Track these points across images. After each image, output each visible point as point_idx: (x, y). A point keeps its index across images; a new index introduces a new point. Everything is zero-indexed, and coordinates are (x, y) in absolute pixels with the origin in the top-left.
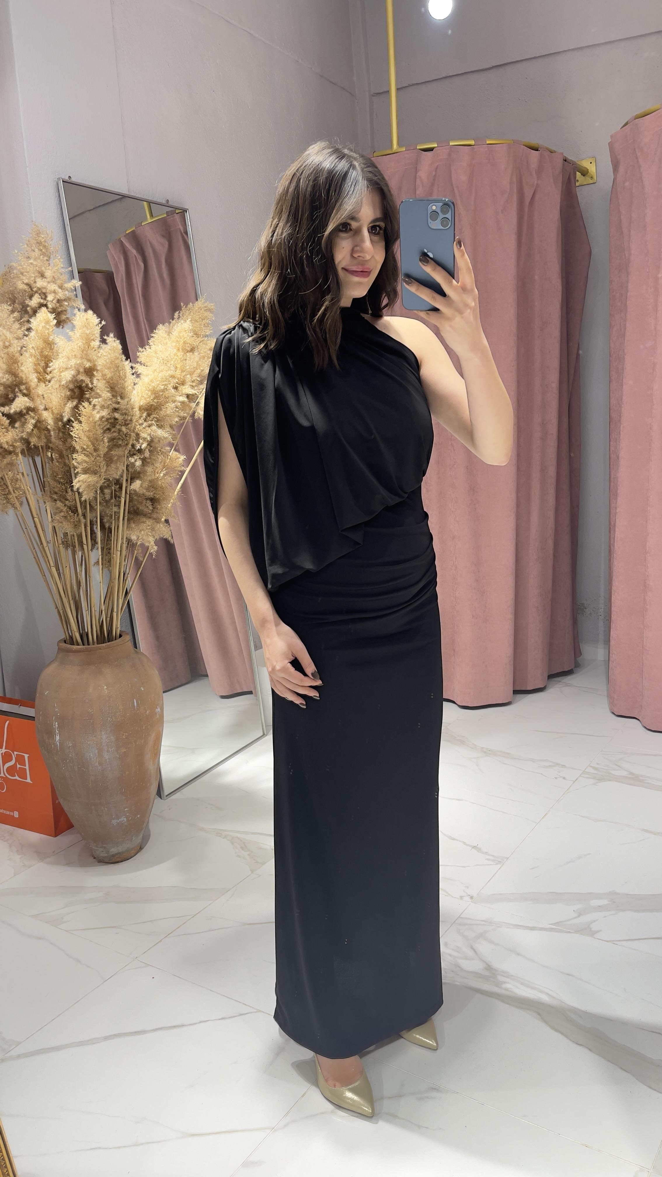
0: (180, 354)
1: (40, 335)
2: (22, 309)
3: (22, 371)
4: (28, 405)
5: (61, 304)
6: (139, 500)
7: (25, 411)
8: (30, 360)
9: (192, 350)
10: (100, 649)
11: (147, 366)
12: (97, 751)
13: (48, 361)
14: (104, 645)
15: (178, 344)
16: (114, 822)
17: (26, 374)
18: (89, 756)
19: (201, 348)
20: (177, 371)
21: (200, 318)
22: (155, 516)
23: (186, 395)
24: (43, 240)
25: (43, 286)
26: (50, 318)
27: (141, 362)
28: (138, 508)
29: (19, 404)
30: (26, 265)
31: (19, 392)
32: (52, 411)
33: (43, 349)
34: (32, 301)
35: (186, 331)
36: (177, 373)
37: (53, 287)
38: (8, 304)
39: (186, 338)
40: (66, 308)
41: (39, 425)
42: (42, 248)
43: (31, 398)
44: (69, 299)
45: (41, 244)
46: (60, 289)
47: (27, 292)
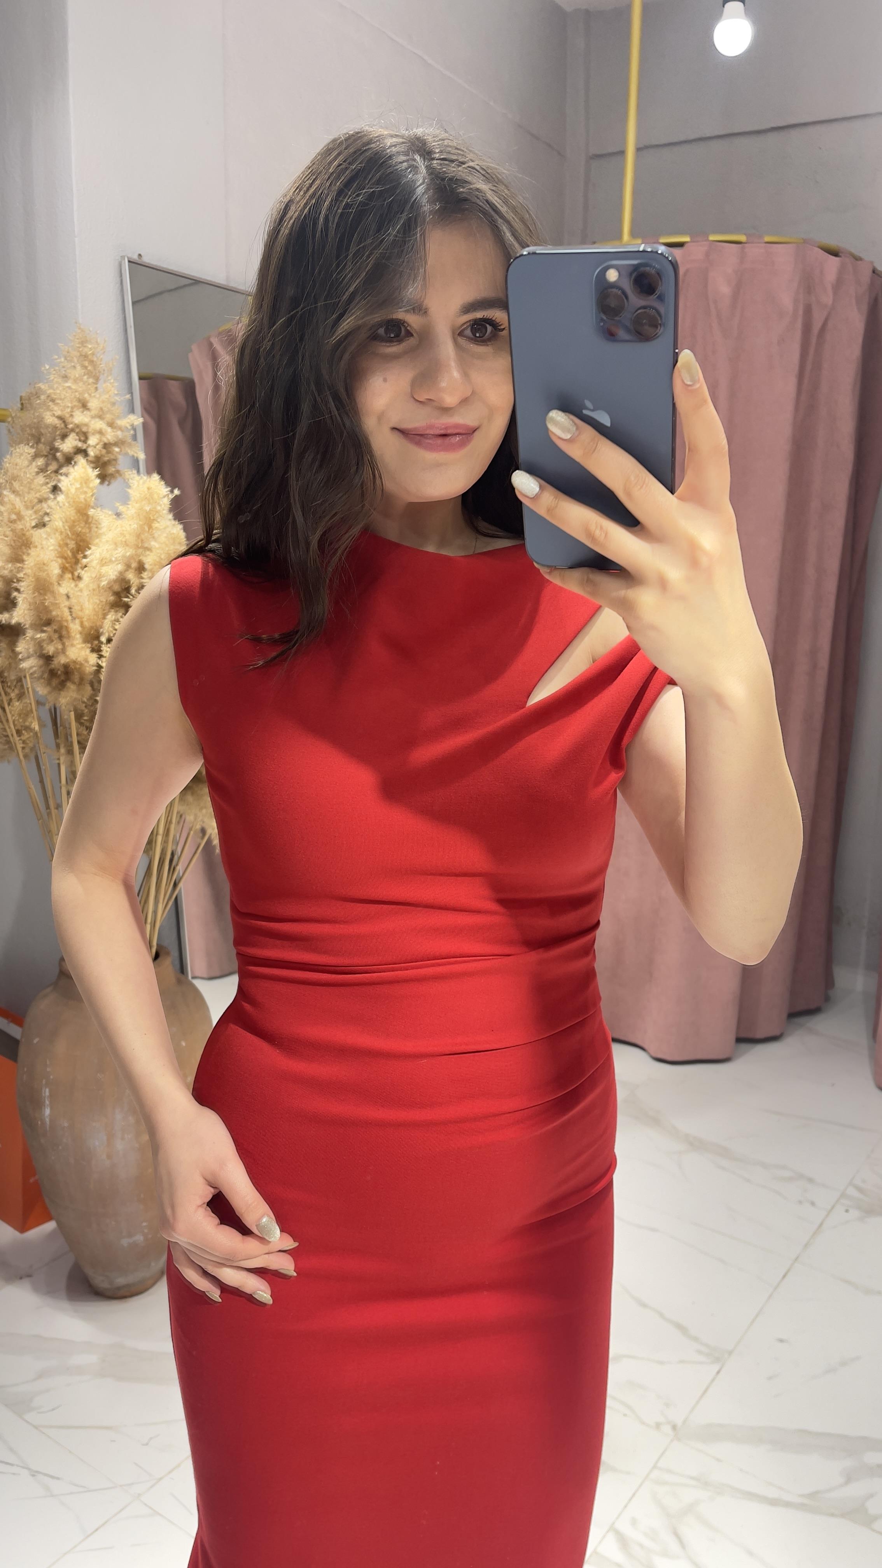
1: (72, 501)
2: (49, 453)
5: (110, 449)
8: (51, 541)
12: (105, 1138)
13: (80, 542)
16: (125, 1242)
18: (94, 1145)
24: (90, 352)
25: (84, 423)
26: (90, 476)
30: (61, 389)
33: (74, 521)
34: (64, 445)
37: (98, 424)
38: (30, 445)
40: (116, 456)
42: (87, 365)
44: (122, 442)
45: (86, 359)
46: (110, 428)
47: (59, 429)
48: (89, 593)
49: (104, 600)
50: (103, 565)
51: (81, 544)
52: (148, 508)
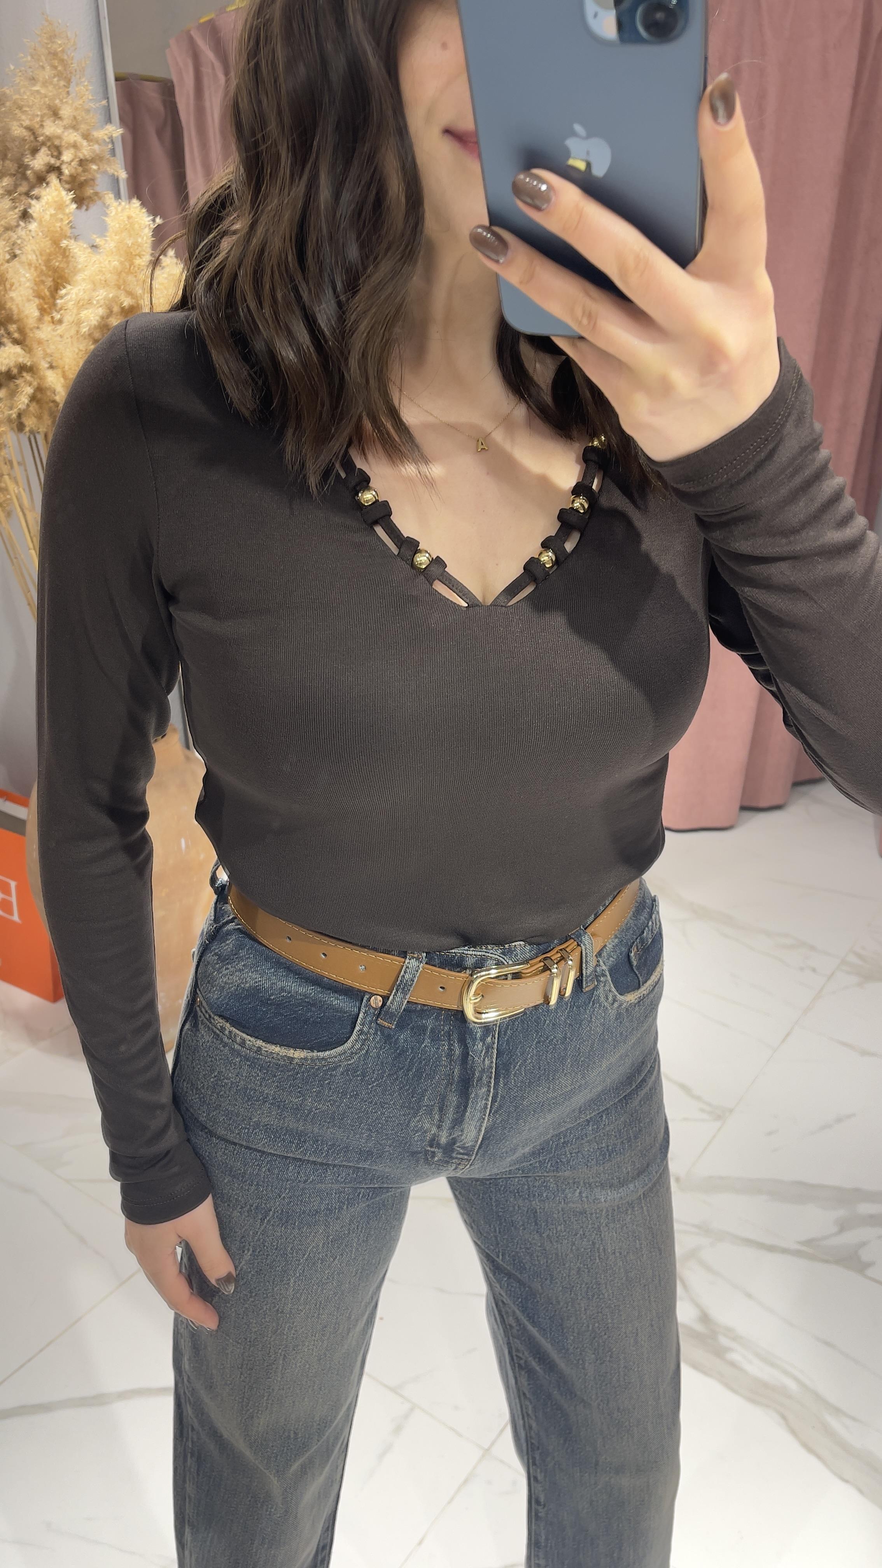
1: (46, 229)
2: (17, 171)
3: (12, 298)
4: (21, 360)
7: (15, 371)
8: (27, 275)
13: (58, 279)
17: (17, 305)
24: (60, 49)
26: (65, 199)
29: (5, 359)
30: (28, 93)
31: (6, 335)
32: (64, 372)
33: (50, 255)
34: (35, 161)
37: (72, 136)
41: (39, 396)
42: (56, 64)
43: (27, 346)
44: (100, 157)
45: (55, 56)
46: (85, 141)
47: (28, 143)
48: (70, 339)
50: (82, 308)
51: (59, 281)
52: (128, 241)
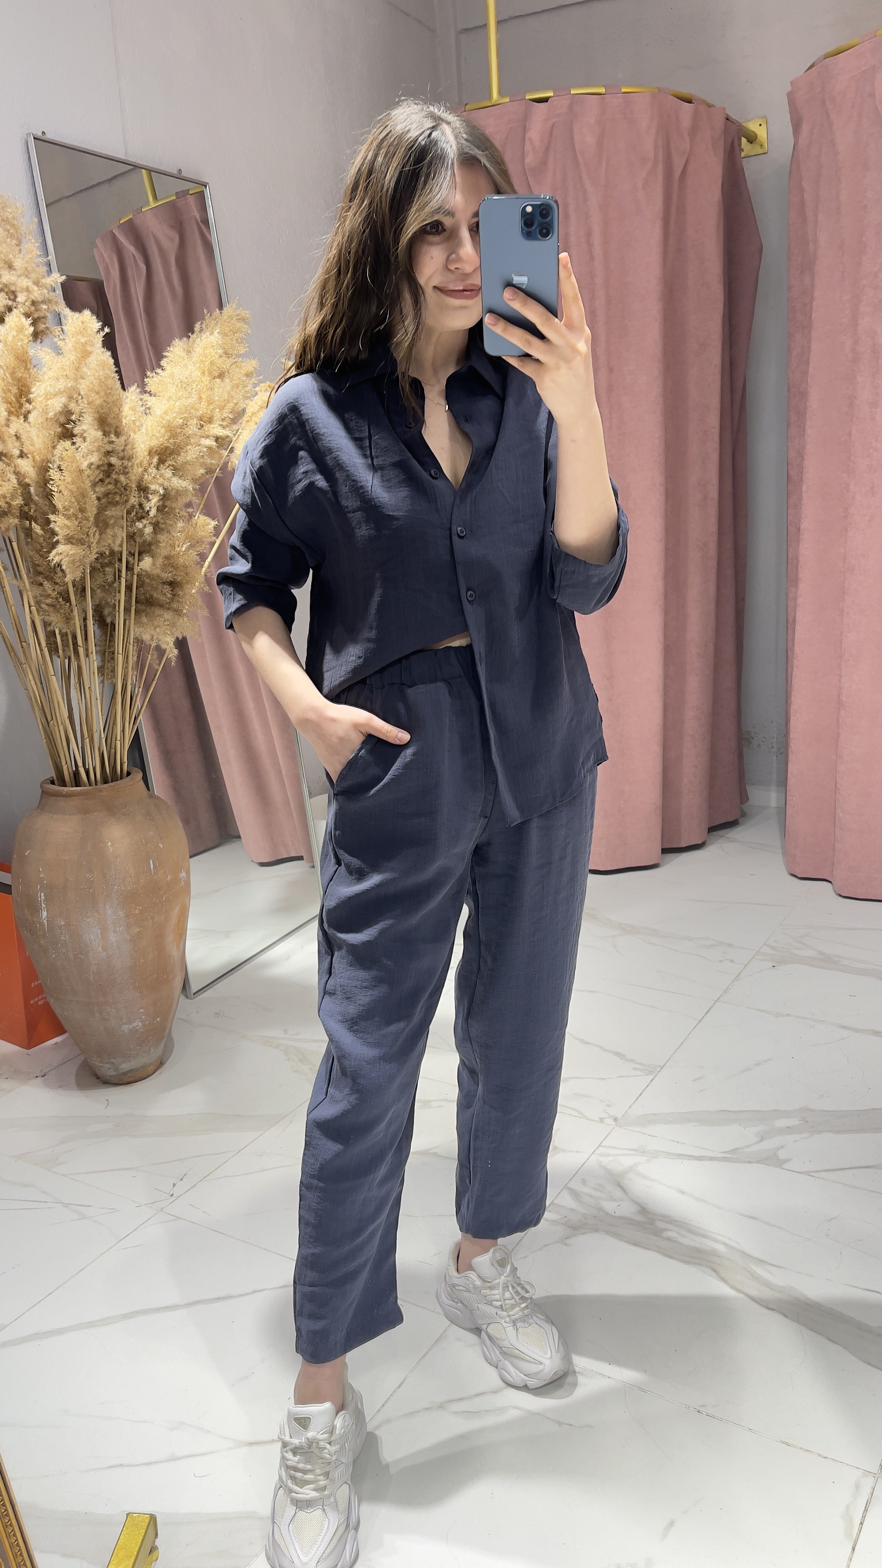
0: (206, 379)
5: (38, 307)
6: (152, 585)
9: (221, 376)
10: (101, 791)
11: (159, 396)
12: (99, 931)
13: (25, 387)
14: (106, 785)
15: (202, 366)
16: (126, 1028)
18: (90, 939)
19: (233, 373)
20: (202, 403)
21: (232, 330)
22: (175, 606)
23: (214, 437)
25: (11, 281)
26: (24, 325)
27: (150, 391)
28: (152, 596)
33: (14, 369)
35: (213, 346)
36: (202, 406)
37: (24, 282)
39: (214, 356)
40: (45, 314)
44: (47, 300)
45: (7, 223)
46: (36, 286)
48: (38, 426)
49: (53, 433)
50: (48, 399)
51: (23, 389)
52: (83, 340)
